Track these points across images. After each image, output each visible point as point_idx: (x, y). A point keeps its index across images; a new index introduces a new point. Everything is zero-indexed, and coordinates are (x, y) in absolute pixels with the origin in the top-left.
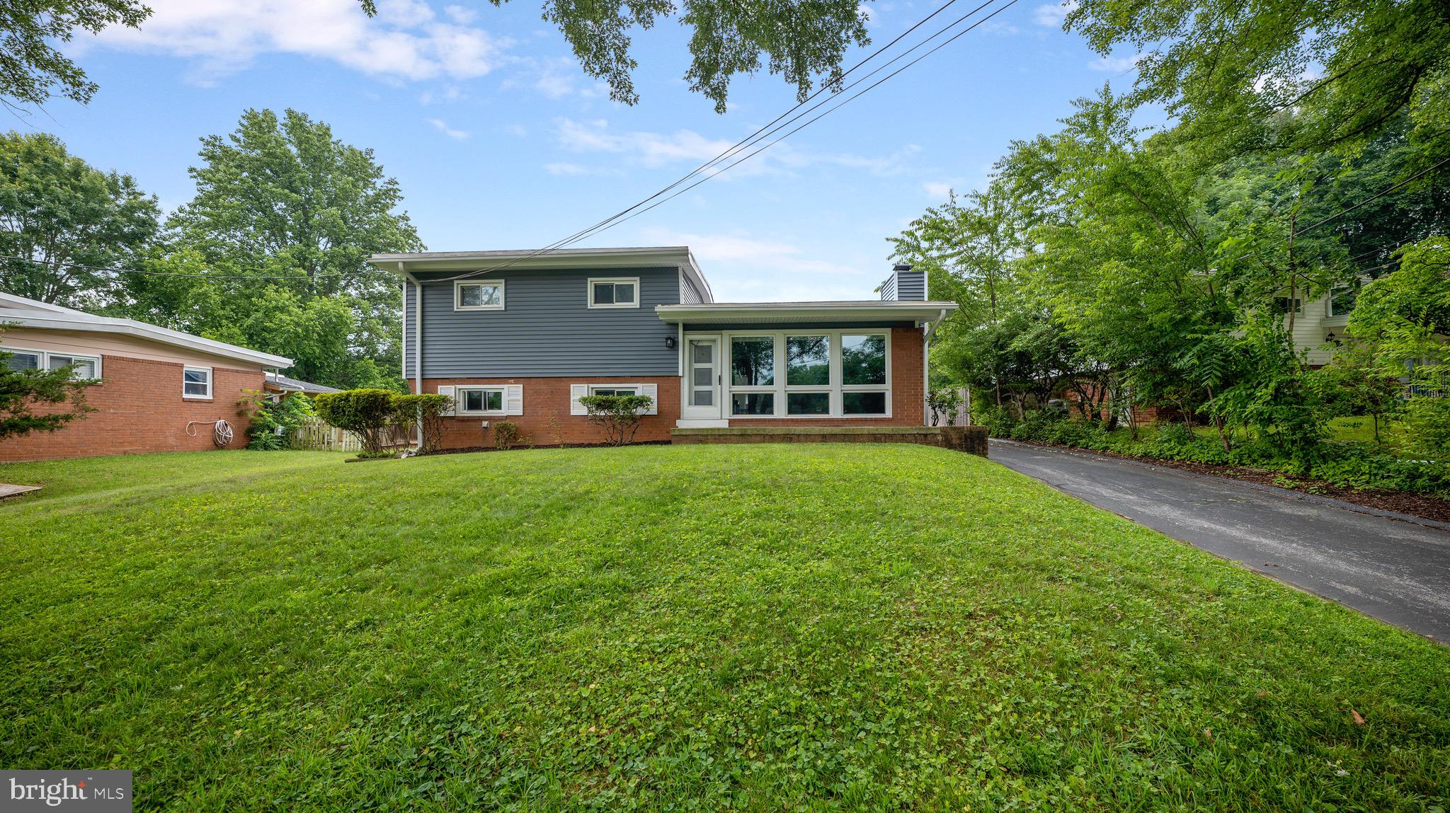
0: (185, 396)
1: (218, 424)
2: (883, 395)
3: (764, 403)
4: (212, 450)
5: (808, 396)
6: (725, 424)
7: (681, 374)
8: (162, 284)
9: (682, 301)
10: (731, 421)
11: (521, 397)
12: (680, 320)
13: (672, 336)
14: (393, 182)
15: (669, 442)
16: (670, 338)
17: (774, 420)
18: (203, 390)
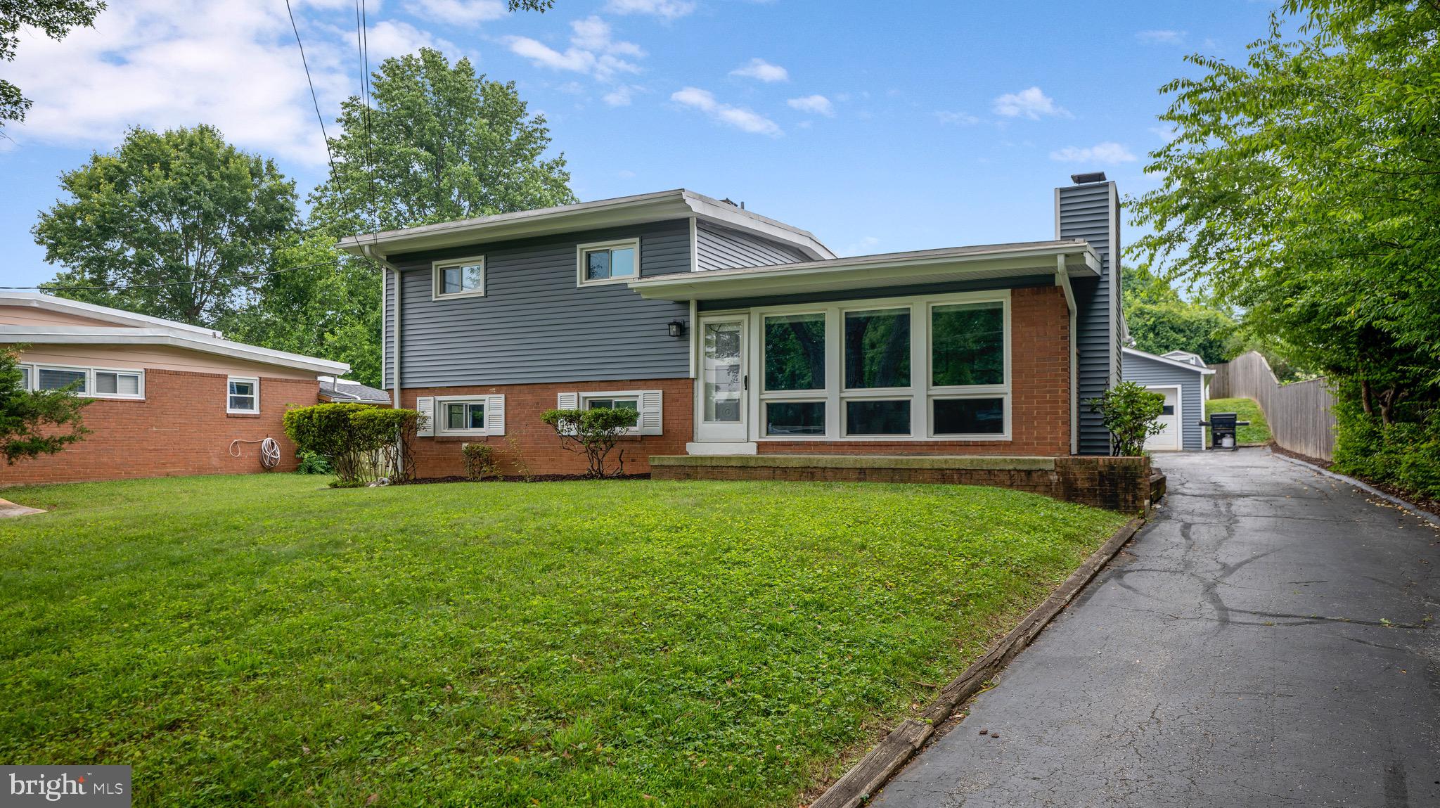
0: (230, 411)
1: (264, 443)
2: (1000, 401)
3: (810, 417)
4: (255, 472)
5: (880, 406)
6: (751, 450)
7: (692, 375)
8: (293, 278)
9: (696, 266)
10: (761, 446)
11: (502, 412)
12: (691, 295)
13: (679, 320)
14: (540, 120)
15: (646, 476)
16: (675, 323)
17: (823, 444)
18: (247, 403)
